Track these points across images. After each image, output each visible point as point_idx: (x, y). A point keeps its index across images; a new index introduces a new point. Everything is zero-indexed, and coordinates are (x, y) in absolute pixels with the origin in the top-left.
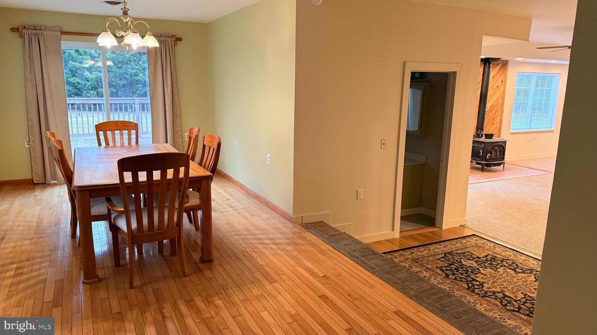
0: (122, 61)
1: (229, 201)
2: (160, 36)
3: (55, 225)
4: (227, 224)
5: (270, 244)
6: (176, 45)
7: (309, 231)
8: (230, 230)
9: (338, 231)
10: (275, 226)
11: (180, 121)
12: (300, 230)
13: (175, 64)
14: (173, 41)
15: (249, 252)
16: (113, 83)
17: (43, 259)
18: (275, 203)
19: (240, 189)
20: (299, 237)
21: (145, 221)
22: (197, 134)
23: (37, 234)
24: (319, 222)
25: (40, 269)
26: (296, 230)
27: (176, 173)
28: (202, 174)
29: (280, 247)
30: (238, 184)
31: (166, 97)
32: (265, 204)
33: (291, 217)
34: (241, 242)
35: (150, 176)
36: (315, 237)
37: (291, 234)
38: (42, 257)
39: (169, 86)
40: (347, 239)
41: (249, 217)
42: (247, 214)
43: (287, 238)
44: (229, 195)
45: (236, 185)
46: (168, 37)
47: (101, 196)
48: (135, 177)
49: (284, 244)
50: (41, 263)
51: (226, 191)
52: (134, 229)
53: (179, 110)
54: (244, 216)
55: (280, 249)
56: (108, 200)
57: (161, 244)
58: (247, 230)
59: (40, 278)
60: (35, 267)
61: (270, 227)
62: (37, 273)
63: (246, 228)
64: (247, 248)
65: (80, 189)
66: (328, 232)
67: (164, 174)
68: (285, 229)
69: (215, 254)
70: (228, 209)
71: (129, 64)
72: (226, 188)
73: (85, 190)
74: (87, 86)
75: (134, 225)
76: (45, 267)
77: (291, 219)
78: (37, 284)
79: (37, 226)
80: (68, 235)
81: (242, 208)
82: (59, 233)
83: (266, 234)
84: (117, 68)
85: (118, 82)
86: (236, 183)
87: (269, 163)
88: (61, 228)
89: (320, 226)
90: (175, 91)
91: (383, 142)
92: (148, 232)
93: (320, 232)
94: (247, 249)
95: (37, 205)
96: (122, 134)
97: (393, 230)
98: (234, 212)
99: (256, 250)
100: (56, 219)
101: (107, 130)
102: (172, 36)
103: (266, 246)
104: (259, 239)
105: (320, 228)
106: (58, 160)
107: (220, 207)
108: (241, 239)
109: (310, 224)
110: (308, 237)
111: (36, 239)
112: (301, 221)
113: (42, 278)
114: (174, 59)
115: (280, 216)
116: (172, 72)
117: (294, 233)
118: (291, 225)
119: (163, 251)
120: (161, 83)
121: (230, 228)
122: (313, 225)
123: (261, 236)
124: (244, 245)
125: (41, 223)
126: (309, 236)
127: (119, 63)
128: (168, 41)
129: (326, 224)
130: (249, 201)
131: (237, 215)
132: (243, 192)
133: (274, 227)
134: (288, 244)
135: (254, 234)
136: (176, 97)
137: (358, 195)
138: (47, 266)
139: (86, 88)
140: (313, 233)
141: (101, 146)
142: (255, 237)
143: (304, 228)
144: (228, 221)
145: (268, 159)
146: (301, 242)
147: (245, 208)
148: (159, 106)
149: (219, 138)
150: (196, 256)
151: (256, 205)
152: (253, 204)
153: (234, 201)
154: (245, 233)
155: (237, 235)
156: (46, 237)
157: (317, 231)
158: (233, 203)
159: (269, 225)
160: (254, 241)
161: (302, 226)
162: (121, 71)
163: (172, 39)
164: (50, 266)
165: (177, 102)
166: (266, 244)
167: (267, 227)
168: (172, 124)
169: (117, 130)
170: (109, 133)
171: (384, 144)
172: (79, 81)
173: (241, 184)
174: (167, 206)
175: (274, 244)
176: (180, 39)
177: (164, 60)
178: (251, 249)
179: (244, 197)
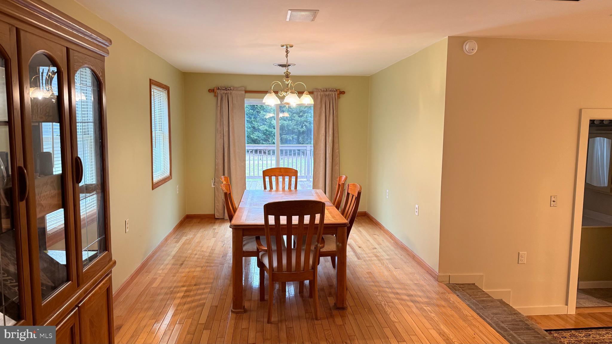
0: (303, 110)
1: (375, 250)
2: (325, 90)
3: (223, 257)
4: (368, 273)
5: (408, 300)
6: (340, 98)
7: (455, 293)
8: (370, 280)
9: (490, 297)
10: (418, 283)
11: (339, 168)
12: (445, 290)
13: (337, 115)
14: (337, 95)
15: (384, 305)
16: (294, 130)
17: (207, 286)
18: (421, 257)
19: (389, 238)
20: (441, 297)
21: (284, 261)
22: (343, 182)
23: (207, 263)
24: (469, 284)
25: (202, 294)
26: (441, 290)
27: (313, 219)
28: (339, 221)
29: (418, 305)
30: (388, 233)
31: (327, 145)
32: (412, 258)
33: (436, 275)
34: (378, 294)
35: (289, 220)
36: (459, 300)
37: (433, 292)
38: (206, 284)
39: (331, 135)
40: (498, 307)
41: (393, 269)
42: (390, 266)
43: (428, 297)
44: (377, 244)
45: (386, 234)
46: (333, 91)
47: (252, 235)
48: (277, 220)
49: (422, 303)
50: (204, 289)
51: (375, 239)
52: (275, 267)
53: (338, 158)
54: (387, 268)
55: (417, 308)
56: (258, 239)
57: (302, 285)
58: (387, 282)
59: (200, 302)
60: (199, 292)
61: (411, 282)
62: (199, 297)
63: (386, 280)
64: (382, 301)
65: (235, 227)
66: (477, 297)
67: (301, 220)
68: (428, 287)
69: (349, 302)
70: (372, 259)
71: (309, 113)
72: (376, 236)
73: (239, 229)
74: (273, 133)
75: (275, 264)
76: (206, 293)
77: (437, 277)
78: (197, 306)
79: (209, 256)
80: (230, 267)
81: (387, 259)
82: (224, 264)
83: (406, 289)
84: (299, 116)
85: (299, 129)
86: (386, 231)
87: (417, 214)
88: (227, 260)
89: (469, 289)
90: (336, 140)
91: (553, 199)
92: (286, 272)
93: (468, 296)
94: (383, 303)
95: (213, 237)
96: (284, 180)
97: (567, 304)
98: (377, 262)
99: (391, 304)
100: (225, 252)
101: (272, 176)
102: (337, 90)
103: (403, 302)
104: (397, 294)
105: (468, 291)
106: (224, 201)
107: (365, 255)
108: (379, 291)
109: (459, 285)
110: (451, 299)
111: (205, 268)
112: (448, 280)
113: (202, 302)
114: (337, 111)
115: (425, 272)
116: (334, 123)
117: (438, 293)
118: (436, 283)
119: (303, 292)
120: (323, 133)
121: (370, 277)
122: (461, 286)
123: (399, 291)
124: (380, 298)
125: (213, 253)
126: (453, 298)
127: (301, 112)
128: (332, 95)
129: (478, 287)
130: (397, 252)
131: (380, 265)
132: (393, 242)
133: (416, 283)
134: (428, 304)
135: (393, 288)
136: (336, 146)
137: (520, 258)
138: (208, 292)
139: (272, 135)
140: (460, 295)
141: (266, 189)
142: (393, 291)
143: (450, 289)
144: (369, 271)
145: (416, 210)
146: (443, 303)
147: (390, 259)
148: (320, 154)
149: (361, 187)
150: (331, 301)
151: (402, 257)
152: (399, 256)
153: (380, 250)
154: (384, 285)
155: (376, 286)
156: (213, 267)
157: (465, 293)
158: (379, 252)
159: (412, 280)
160: (391, 295)
161: (448, 287)
162: (303, 119)
163: (335, 93)
164: (210, 293)
165: (337, 150)
166: (403, 300)
167: (409, 282)
168: (331, 171)
169: (280, 175)
170: (274, 179)
171: (554, 201)
172: (267, 128)
173: (391, 233)
174: (304, 249)
175: (412, 301)
176: (343, 93)
177: (328, 112)
178: (386, 303)
179: (392, 248)
